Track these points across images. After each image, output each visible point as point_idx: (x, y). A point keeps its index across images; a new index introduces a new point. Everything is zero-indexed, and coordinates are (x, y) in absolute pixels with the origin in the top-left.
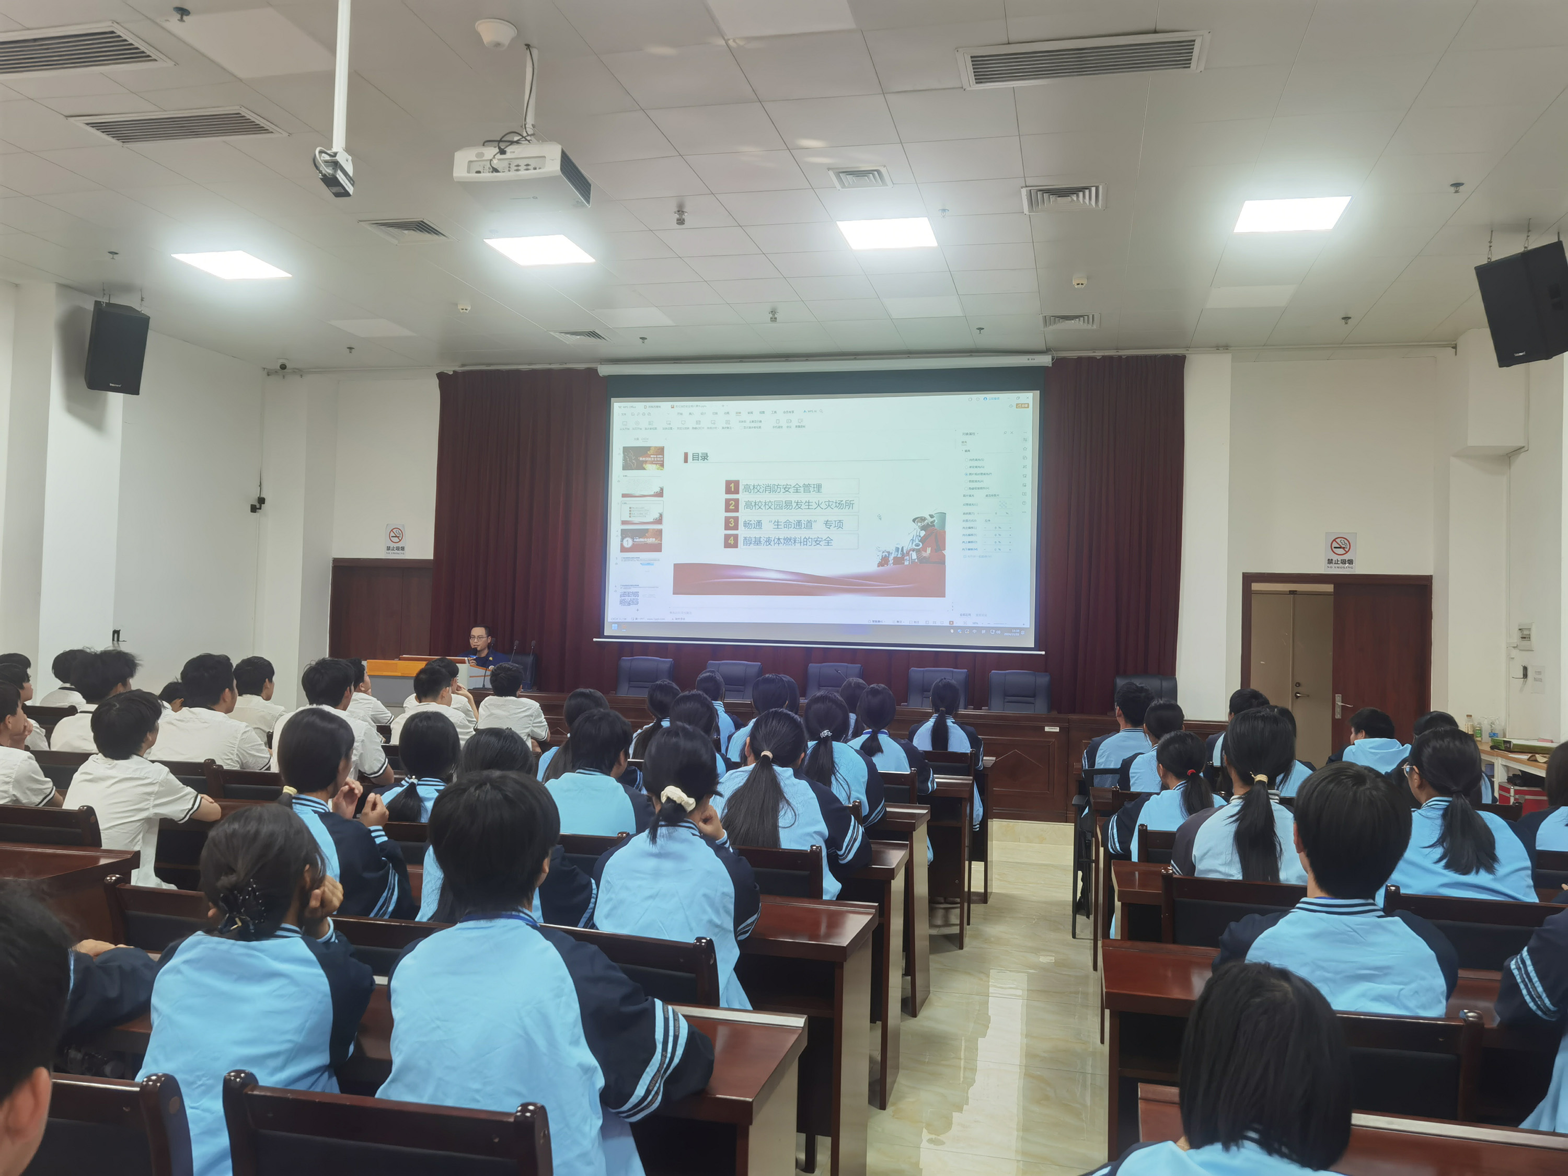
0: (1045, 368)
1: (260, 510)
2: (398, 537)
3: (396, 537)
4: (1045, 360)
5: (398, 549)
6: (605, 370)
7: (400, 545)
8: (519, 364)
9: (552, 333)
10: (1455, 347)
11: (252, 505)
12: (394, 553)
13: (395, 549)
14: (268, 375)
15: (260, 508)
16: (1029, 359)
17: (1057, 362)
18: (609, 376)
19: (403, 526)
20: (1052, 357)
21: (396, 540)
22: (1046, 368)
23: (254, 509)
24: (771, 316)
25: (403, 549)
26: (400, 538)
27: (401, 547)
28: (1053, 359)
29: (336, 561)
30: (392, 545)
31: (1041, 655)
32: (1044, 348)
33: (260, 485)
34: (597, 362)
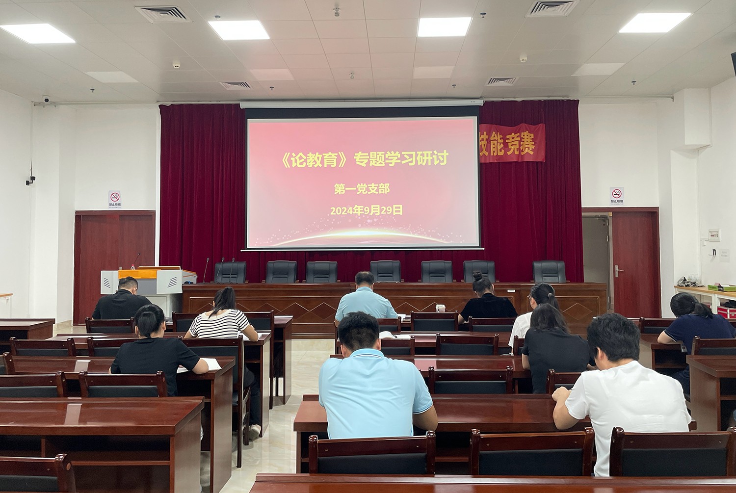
1: (31, 184)
2: (117, 198)
3: (115, 198)
4: (480, 103)
5: (116, 204)
6: (243, 105)
7: (117, 202)
8: (201, 101)
9: (221, 83)
10: (673, 98)
11: (27, 181)
12: (113, 207)
13: (114, 205)
14: (36, 105)
16: (472, 102)
17: (486, 103)
18: (246, 108)
19: (119, 192)
22: (480, 106)
23: (28, 183)
24: (351, 76)
25: (119, 204)
28: (484, 102)
29: (77, 212)
31: (482, 250)
32: (479, 96)
33: (31, 170)
34: (239, 100)
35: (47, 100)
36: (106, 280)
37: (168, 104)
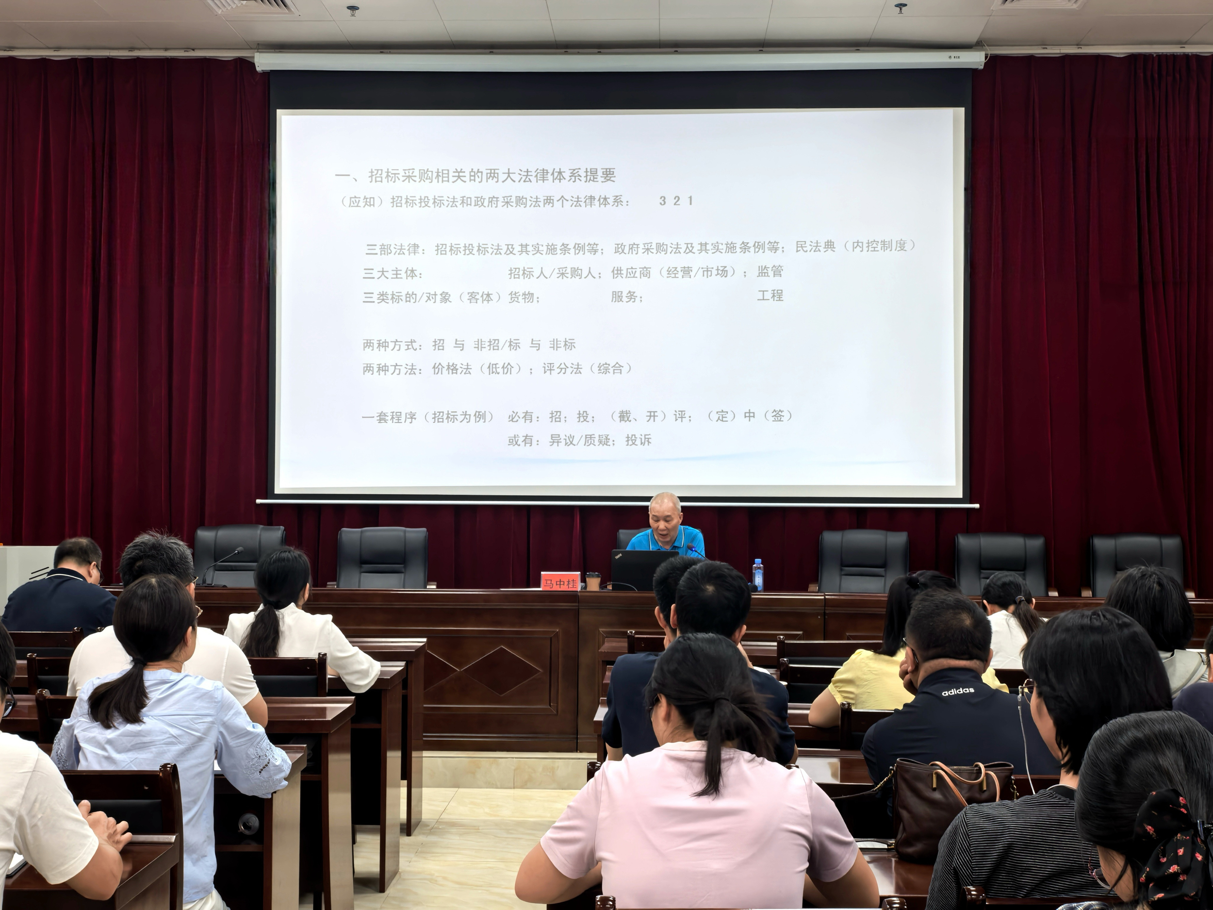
0: (972, 72)
4: (975, 59)
6: (264, 62)
8: (139, 49)
16: (950, 57)
17: (993, 61)
18: (272, 71)
20: (986, 54)
22: (974, 71)
28: (986, 58)
31: (973, 509)
32: (973, 38)
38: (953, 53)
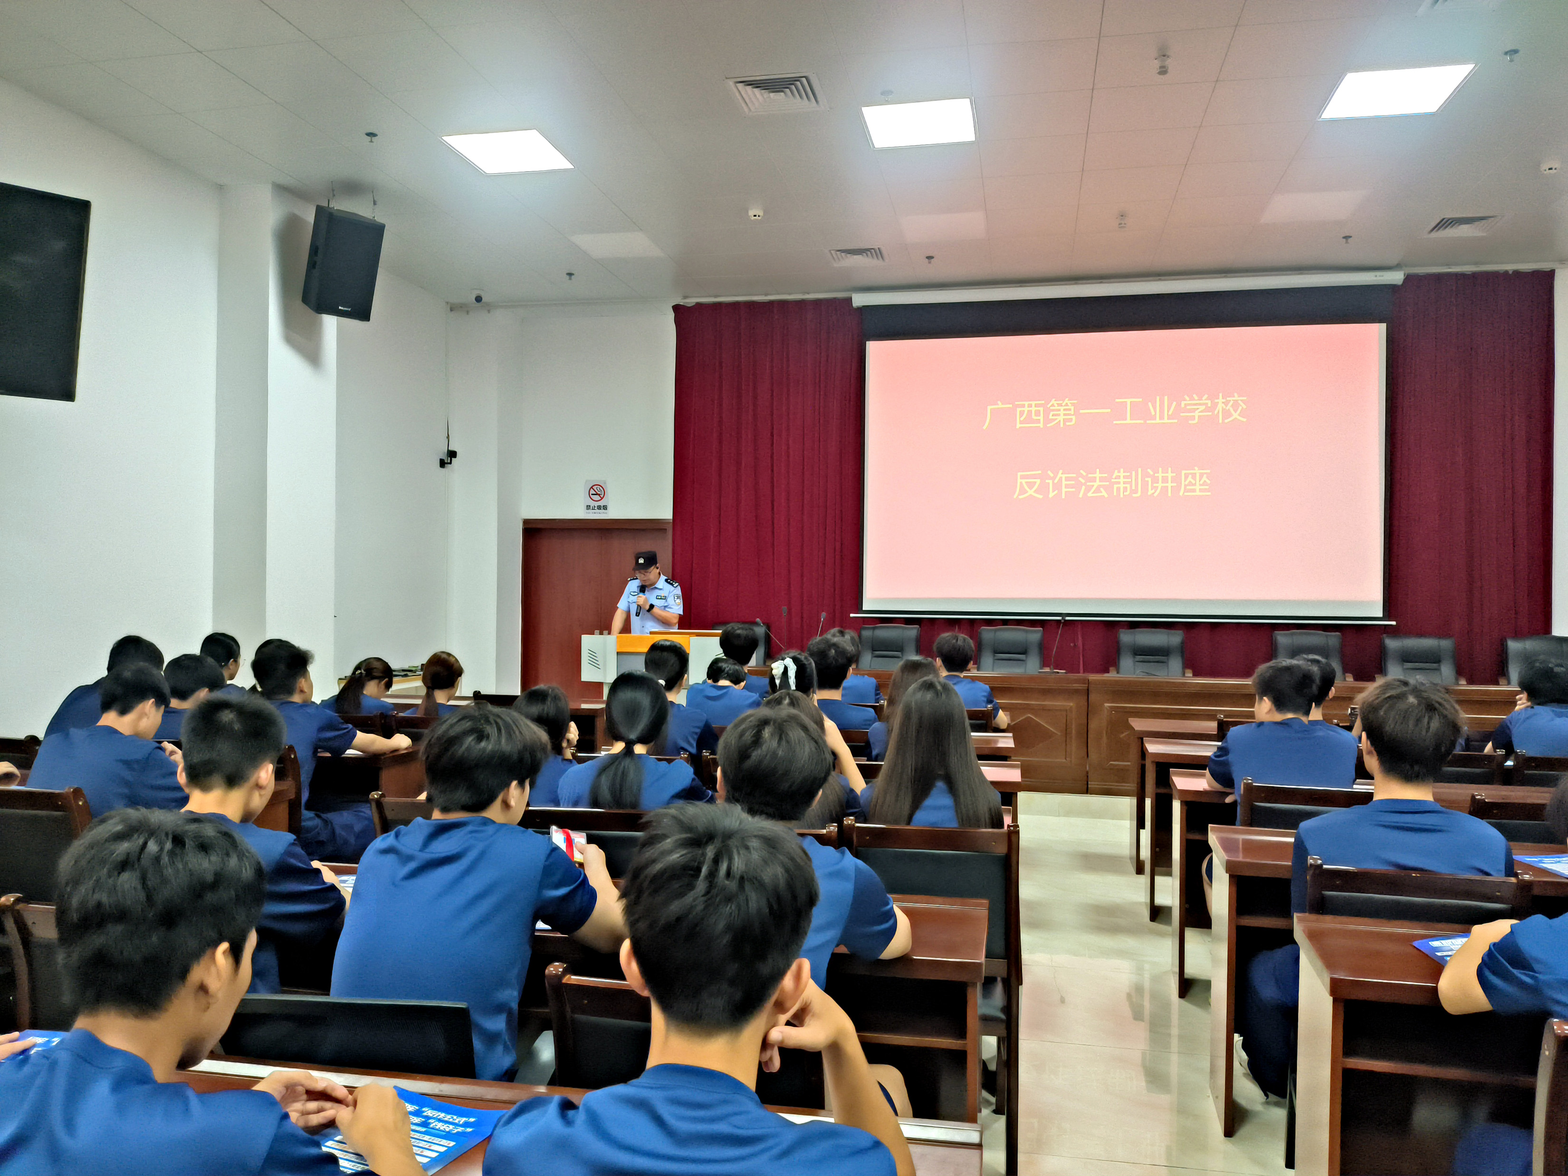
1: (449, 465)
2: (599, 495)
3: (597, 494)
4: (1396, 277)
5: (599, 508)
6: (859, 300)
7: (601, 503)
9: (827, 251)
11: (441, 460)
12: (595, 513)
13: (595, 508)
14: (451, 310)
15: (450, 463)
16: (1376, 276)
17: (1408, 278)
18: (864, 306)
20: (1404, 273)
21: (597, 498)
22: (1395, 286)
23: (443, 464)
24: (1119, 221)
25: (605, 508)
26: (602, 496)
27: (603, 506)
29: (526, 522)
30: (592, 504)
31: (1391, 625)
33: (448, 437)
34: (848, 290)
35: (479, 299)
36: (592, 653)
37: (691, 302)
38: (1378, 273)
